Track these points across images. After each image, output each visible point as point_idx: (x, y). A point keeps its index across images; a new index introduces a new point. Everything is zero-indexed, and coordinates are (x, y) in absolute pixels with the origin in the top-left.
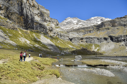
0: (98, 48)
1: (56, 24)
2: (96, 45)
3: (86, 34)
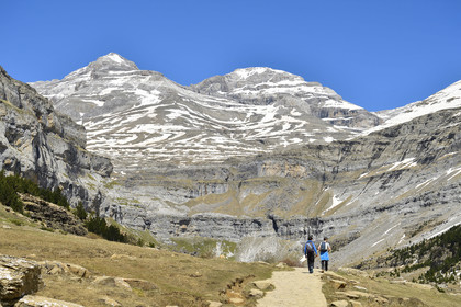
0: (230, 255)
3: (197, 198)
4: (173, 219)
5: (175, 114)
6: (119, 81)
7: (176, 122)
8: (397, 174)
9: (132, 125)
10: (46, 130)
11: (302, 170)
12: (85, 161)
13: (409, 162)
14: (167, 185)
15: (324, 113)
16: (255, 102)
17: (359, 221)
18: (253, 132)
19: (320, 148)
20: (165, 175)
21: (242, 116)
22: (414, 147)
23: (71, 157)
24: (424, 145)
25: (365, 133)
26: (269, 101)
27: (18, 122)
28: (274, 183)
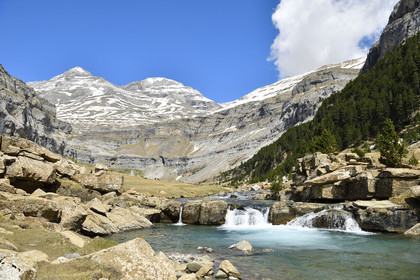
2: (137, 171)
3: (121, 146)
4: (106, 158)
5: (112, 101)
6: (81, 82)
7: (112, 105)
8: (227, 134)
9: (88, 106)
10: (32, 106)
11: (179, 132)
12: (55, 124)
13: (233, 128)
14: (105, 139)
15: (194, 103)
16: (157, 96)
17: (207, 159)
18: (155, 112)
19: (188, 120)
20: (104, 134)
21: (149, 103)
22: (236, 120)
23: (47, 122)
24: (240, 119)
25: (212, 113)
26: (165, 96)
27: (15, 101)
28: (164, 138)
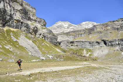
0: (90, 53)
1: (42, 24)
2: (88, 49)
11: (109, 28)
28: (100, 32)
